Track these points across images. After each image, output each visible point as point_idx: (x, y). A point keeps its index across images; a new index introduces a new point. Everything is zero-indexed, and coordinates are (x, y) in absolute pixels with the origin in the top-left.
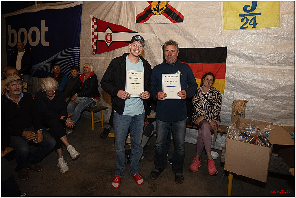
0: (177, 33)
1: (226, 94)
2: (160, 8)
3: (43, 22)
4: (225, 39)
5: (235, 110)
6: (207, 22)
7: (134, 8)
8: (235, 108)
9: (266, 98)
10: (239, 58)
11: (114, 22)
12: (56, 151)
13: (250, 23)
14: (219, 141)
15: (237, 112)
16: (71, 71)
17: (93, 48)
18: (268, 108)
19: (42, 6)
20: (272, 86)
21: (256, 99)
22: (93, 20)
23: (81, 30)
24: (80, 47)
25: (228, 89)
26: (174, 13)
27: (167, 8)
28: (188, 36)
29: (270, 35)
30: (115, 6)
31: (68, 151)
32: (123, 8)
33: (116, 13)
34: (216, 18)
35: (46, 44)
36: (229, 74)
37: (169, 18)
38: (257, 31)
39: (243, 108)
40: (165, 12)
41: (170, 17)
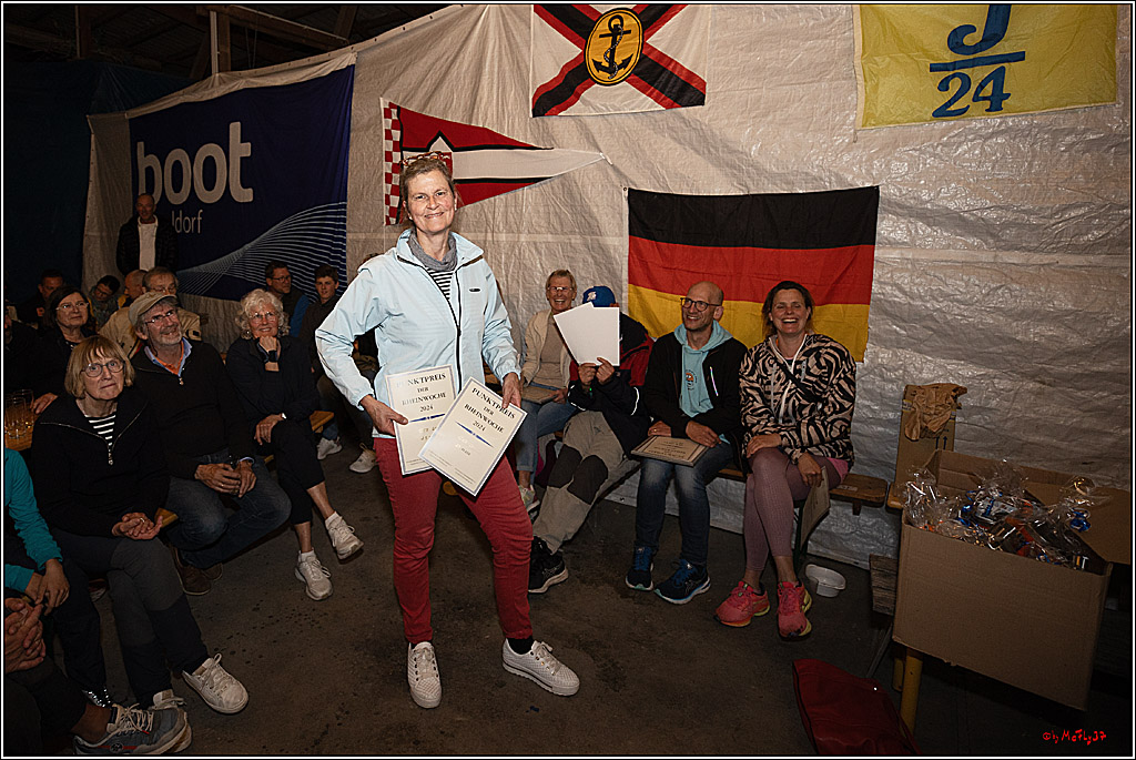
0: (681, 144)
1: (872, 361)
2: (618, 60)
3: (235, 129)
4: (871, 159)
5: (915, 423)
6: (797, 99)
7: (527, 67)
8: (914, 412)
9: (1046, 379)
10: (929, 225)
11: (456, 116)
12: (295, 530)
13: (977, 93)
14: (841, 531)
15: (924, 429)
16: (315, 282)
17: (388, 202)
18: (1058, 415)
19: (232, 80)
20: (1075, 331)
21: (1003, 382)
22: (388, 114)
23: (351, 148)
24: (348, 203)
25: (880, 341)
26: (672, 73)
27: (643, 58)
28: (723, 152)
29: (1067, 135)
30: (461, 63)
31: (327, 531)
32: (487, 69)
33: (462, 88)
34: (834, 84)
35: (245, 195)
36: (888, 288)
37: (652, 92)
38: (1007, 123)
39: (949, 413)
40: (635, 72)
41: (656, 88)
